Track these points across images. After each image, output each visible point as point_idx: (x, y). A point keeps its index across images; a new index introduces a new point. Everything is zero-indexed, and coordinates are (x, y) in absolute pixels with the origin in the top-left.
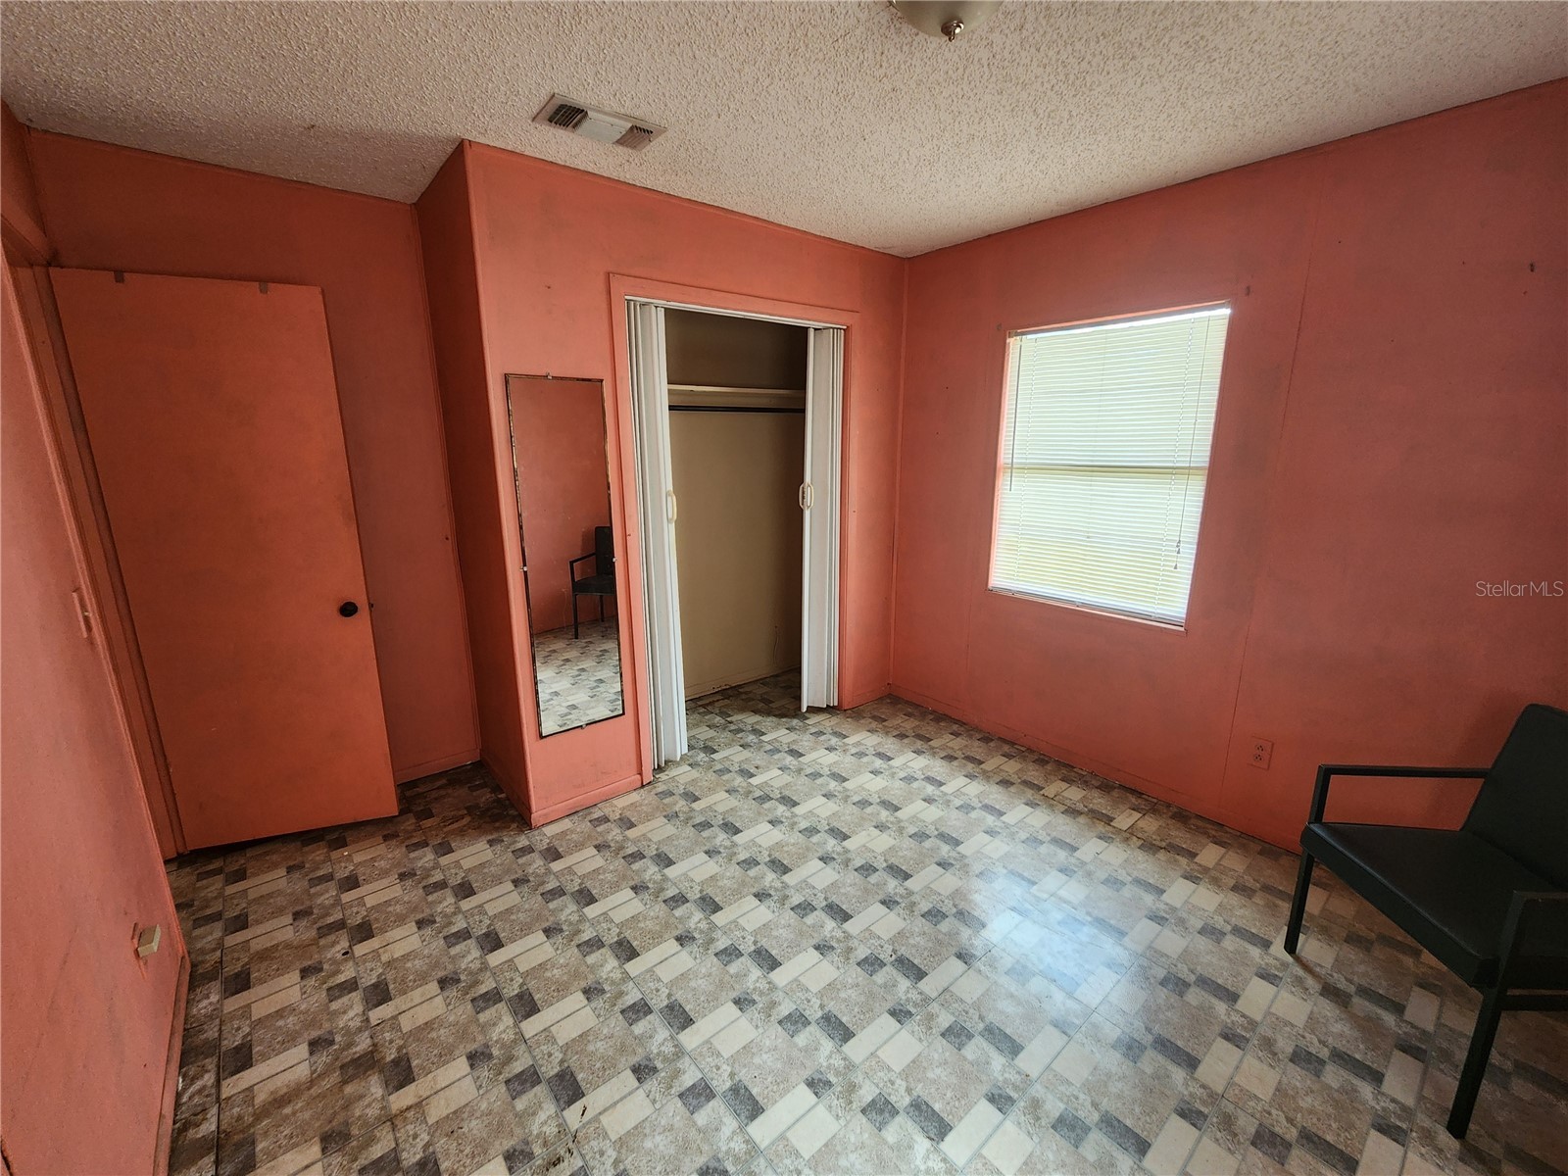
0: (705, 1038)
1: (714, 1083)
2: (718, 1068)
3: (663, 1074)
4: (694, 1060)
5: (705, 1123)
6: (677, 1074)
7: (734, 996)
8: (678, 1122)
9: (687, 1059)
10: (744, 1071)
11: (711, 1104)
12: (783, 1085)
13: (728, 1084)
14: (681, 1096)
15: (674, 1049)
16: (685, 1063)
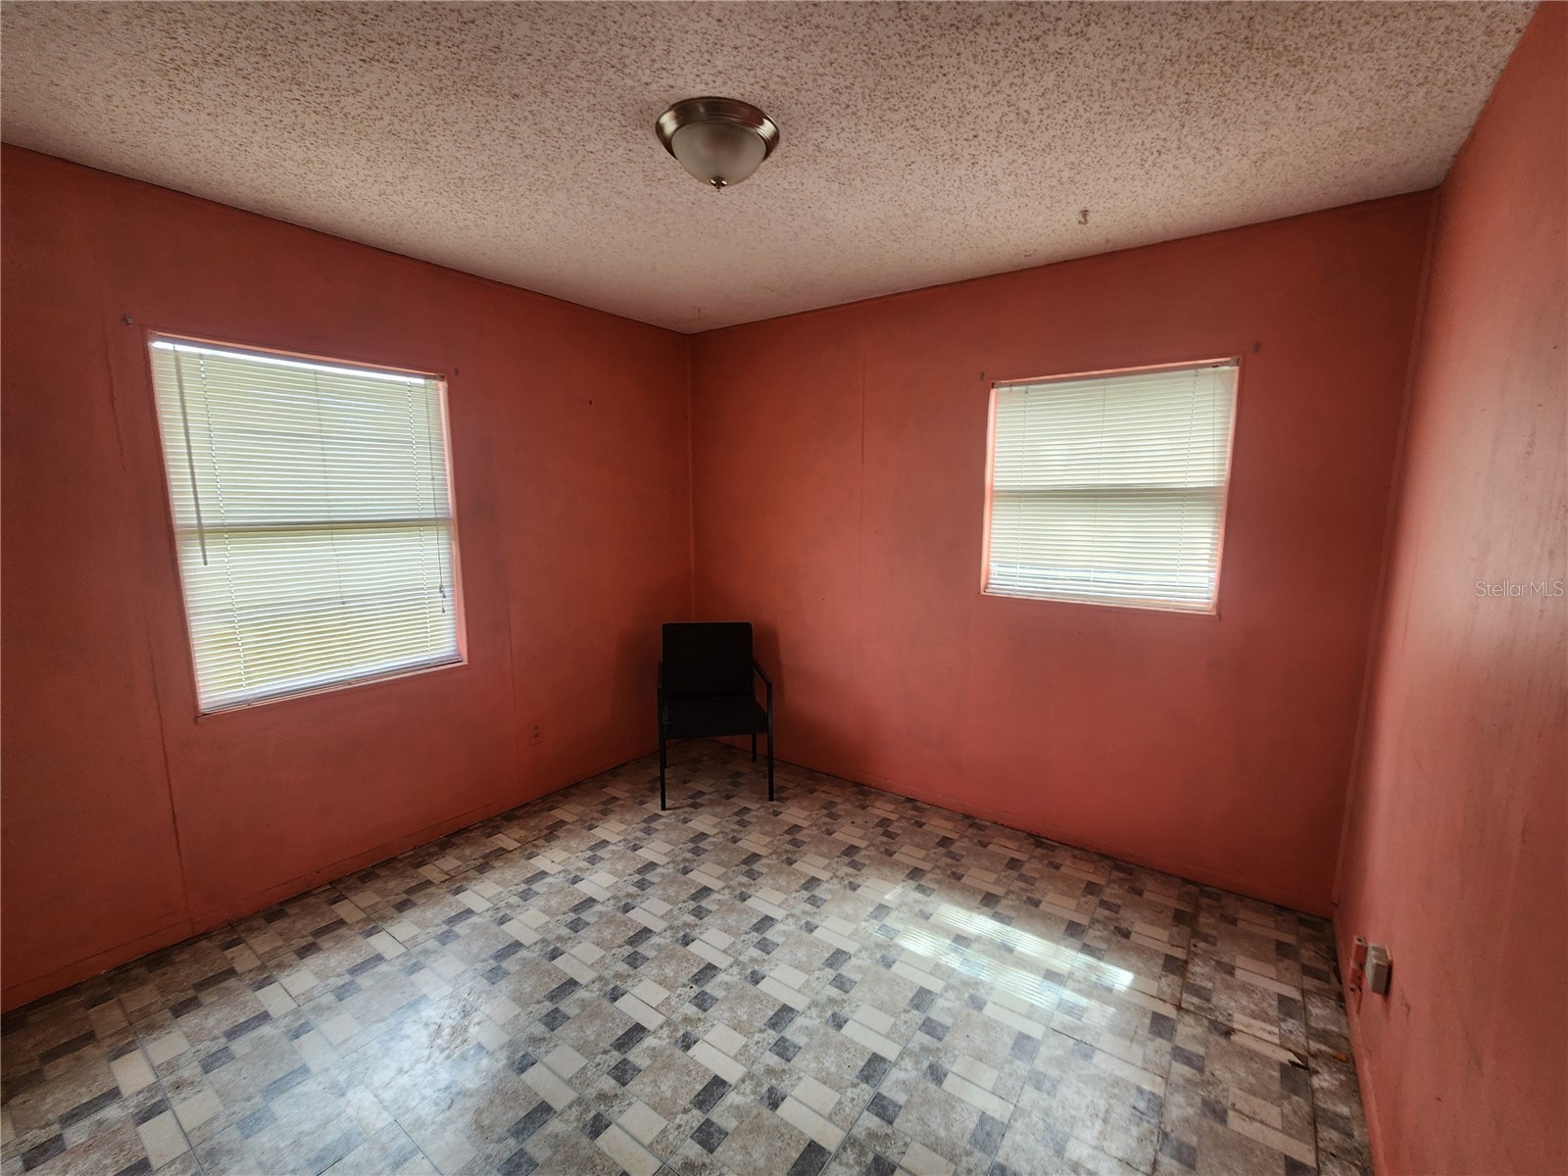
0: (826, 1122)
1: (867, 1097)
2: (853, 1099)
3: (878, 1148)
4: (853, 1124)
5: (903, 1094)
6: (872, 1135)
7: (768, 1111)
8: (913, 1116)
9: (854, 1131)
10: (847, 1077)
11: (886, 1094)
12: (846, 1045)
13: (864, 1086)
14: (890, 1122)
15: (849, 1150)
16: (859, 1132)
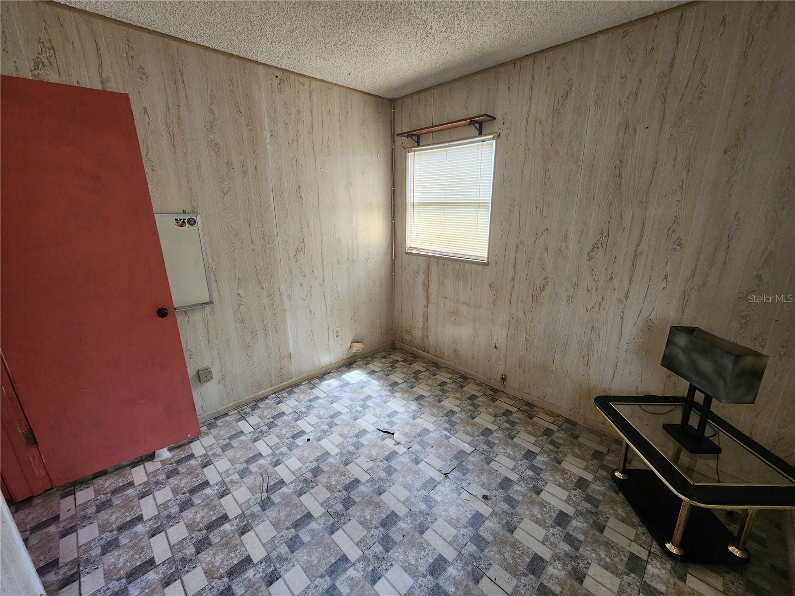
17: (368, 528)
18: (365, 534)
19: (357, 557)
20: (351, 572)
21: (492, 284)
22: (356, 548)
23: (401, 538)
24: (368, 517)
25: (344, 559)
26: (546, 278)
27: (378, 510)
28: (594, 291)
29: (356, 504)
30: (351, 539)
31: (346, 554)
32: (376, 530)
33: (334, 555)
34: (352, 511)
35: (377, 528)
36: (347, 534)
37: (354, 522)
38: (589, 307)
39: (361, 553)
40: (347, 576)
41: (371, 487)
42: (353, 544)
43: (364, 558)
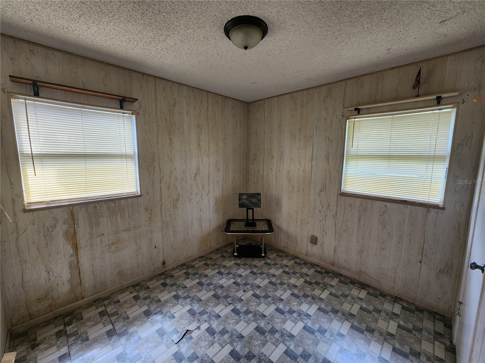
17: (266, 342)
18: (270, 343)
19: (284, 346)
20: (292, 347)
21: (146, 207)
22: (279, 346)
23: (269, 325)
24: (259, 342)
25: (286, 352)
26: (178, 194)
27: (254, 337)
28: (198, 193)
29: (251, 351)
30: (274, 350)
31: (283, 352)
32: (267, 337)
33: (285, 359)
34: (256, 353)
35: (266, 337)
36: (272, 353)
37: (263, 350)
38: (198, 201)
39: (281, 344)
40: (294, 349)
41: (237, 342)
42: (277, 348)
43: (283, 342)
